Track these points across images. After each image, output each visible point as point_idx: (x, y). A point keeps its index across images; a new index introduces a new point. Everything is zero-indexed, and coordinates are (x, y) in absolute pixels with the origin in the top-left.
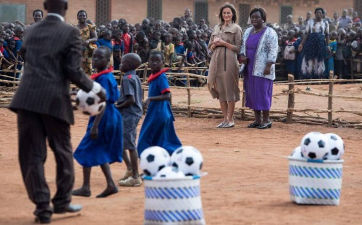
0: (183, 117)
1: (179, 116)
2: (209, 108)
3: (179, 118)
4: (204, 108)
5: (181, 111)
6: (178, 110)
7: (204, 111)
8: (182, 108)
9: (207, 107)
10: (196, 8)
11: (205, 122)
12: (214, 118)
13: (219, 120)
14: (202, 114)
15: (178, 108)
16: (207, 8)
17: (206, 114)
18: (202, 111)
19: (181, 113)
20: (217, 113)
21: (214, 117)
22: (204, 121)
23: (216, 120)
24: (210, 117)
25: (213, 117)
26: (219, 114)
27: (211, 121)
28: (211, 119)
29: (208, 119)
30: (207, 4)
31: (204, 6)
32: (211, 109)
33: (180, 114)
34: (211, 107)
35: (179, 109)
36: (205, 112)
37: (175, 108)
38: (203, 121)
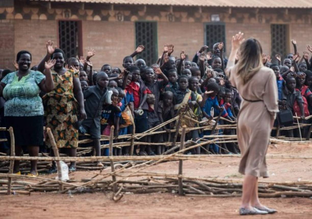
0: (240, 198)
1: (234, 196)
2: (277, 184)
3: (234, 199)
4: (268, 183)
5: (236, 189)
6: (231, 188)
7: (269, 187)
8: (237, 184)
9: (273, 182)
10: (208, 33)
11: (272, 203)
12: (284, 198)
13: (292, 199)
14: (266, 192)
15: (231, 184)
16: (224, 33)
17: (272, 192)
18: (267, 188)
19: (237, 191)
20: (288, 190)
21: (285, 196)
22: (271, 201)
23: (288, 200)
24: (278, 196)
25: (282, 196)
26: (290, 192)
27: (280, 202)
28: (280, 199)
29: (276, 199)
30: (223, 27)
31: (219, 30)
32: (280, 184)
33: (234, 193)
34: (279, 182)
35: (233, 187)
36: (270, 189)
37: (227, 184)
38: (269, 202)
